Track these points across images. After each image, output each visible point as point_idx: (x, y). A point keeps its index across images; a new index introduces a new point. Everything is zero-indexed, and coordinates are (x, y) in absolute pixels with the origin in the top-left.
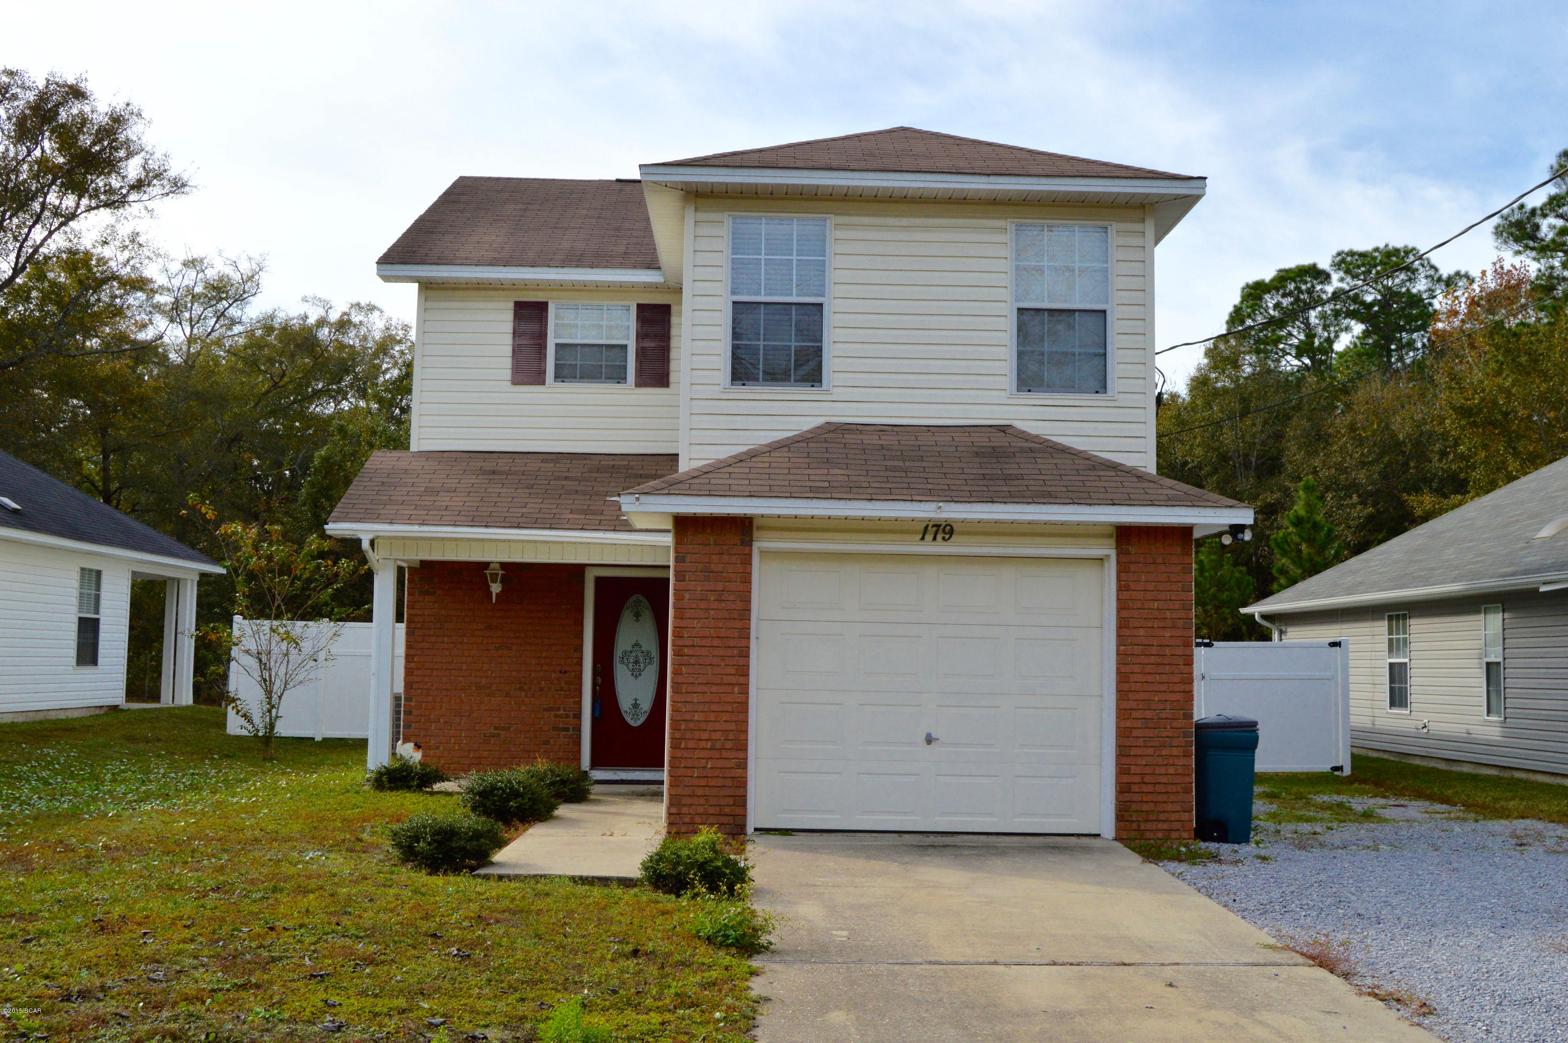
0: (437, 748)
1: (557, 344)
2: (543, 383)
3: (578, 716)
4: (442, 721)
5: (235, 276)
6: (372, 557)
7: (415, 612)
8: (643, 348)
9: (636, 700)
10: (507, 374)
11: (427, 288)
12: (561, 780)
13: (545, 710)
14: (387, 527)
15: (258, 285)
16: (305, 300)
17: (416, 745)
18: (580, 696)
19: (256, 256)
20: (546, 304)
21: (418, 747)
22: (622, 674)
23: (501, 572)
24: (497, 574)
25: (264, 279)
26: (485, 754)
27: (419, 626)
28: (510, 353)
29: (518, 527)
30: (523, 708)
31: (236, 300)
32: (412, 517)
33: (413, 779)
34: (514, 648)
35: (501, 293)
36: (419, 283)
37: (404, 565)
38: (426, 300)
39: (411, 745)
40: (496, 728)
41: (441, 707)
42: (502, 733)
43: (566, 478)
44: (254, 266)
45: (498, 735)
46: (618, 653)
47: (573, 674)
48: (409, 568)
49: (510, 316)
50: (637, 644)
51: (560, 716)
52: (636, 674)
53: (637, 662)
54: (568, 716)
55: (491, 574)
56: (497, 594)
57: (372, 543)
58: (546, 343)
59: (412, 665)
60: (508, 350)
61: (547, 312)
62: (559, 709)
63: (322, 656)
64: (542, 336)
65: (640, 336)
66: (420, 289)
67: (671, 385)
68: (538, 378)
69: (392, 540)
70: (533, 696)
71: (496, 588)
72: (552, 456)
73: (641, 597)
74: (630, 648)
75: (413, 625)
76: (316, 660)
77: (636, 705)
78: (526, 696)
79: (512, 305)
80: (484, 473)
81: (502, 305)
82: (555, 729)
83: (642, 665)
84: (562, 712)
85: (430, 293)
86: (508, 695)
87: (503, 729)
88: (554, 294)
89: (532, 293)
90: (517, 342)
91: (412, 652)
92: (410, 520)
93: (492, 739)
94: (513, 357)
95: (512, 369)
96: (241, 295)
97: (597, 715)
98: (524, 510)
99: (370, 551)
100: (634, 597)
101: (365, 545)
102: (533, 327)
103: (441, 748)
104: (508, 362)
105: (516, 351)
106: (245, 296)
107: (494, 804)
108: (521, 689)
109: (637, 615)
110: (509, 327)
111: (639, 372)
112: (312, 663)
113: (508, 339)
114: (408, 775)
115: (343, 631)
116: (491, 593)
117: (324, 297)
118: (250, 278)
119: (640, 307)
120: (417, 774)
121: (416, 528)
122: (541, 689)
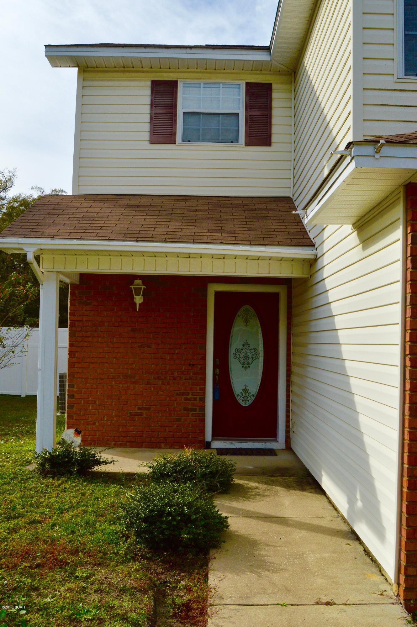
0: (94, 424)
1: (184, 113)
2: (174, 142)
3: (203, 400)
4: (97, 402)
5: (3, 179)
6: (38, 270)
7: (76, 318)
8: (251, 116)
9: (246, 386)
10: (147, 136)
11: (84, 71)
12: (211, 472)
13: (177, 394)
14: (49, 241)
15: (13, 183)
16: (32, 188)
17: (76, 431)
18: (204, 384)
19: (12, 170)
20: (176, 83)
21: (78, 432)
22: (235, 366)
23: (143, 287)
24: (141, 288)
25: (15, 180)
26: (131, 428)
27: (79, 329)
28: (148, 120)
29: (165, 241)
30: (160, 393)
31: (3, 189)
32: (72, 234)
33: (73, 464)
34: (153, 346)
35: (141, 74)
36: (78, 66)
37: (68, 281)
38: (83, 80)
39: (72, 431)
40: (139, 409)
41: (97, 391)
42: (144, 412)
43: (197, 210)
44: (11, 174)
45: (141, 414)
46: (232, 350)
47: (199, 367)
48: (71, 284)
49: (148, 92)
50: (246, 344)
51: (189, 400)
52: (246, 365)
53: (246, 357)
54: (195, 399)
55: (135, 289)
56: (140, 304)
57: (37, 258)
58: (176, 111)
59: (74, 359)
60: (147, 118)
61: (177, 89)
62: (188, 394)
63: (17, 350)
64: (173, 107)
65: (249, 107)
66: (79, 72)
67: (272, 144)
68: (170, 139)
69: (53, 252)
70: (168, 383)
71: (139, 300)
72: (182, 198)
73: (249, 307)
74: (241, 347)
75: (74, 329)
76: (13, 352)
77: (246, 390)
78: (163, 383)
79: (149, 84)
80: (130, 207)
81: (142, 84)
82: (185, 409)
83: (250, 360)
84: (190, 396)
85: (87, 75)
86: (148, 383)
87: (145, 409)
88: (181, 75)
89: (165, 75)
90: (153, 112)
91: (74, 349)
92: (69, 236)
93: (136, 417)
94: (151, 123)
95: (150, 132)
96: (6, 187)
97: (217, 398)
98: (168, 230)
99: (35, 264)
100: (244, 308)
101: (30, 258)
102: (167, 100)
103: (97, 424)
104: (147, 127)
105: (153, 118)
106: (7, 187)
107: (162, 533)
108: (159, 378)
109: (246, 322)
110: (148, 100)
111: (248, 134)
112: (12, 354)
113: (147, 109)
114: (69, 461)
115: (32, 333)
116: (135, 304)
117: (40, 187)
118: (10, 179)
119: (249, 85)
120: (77, 460)
121: (75, 242)
122: (175, 378)
